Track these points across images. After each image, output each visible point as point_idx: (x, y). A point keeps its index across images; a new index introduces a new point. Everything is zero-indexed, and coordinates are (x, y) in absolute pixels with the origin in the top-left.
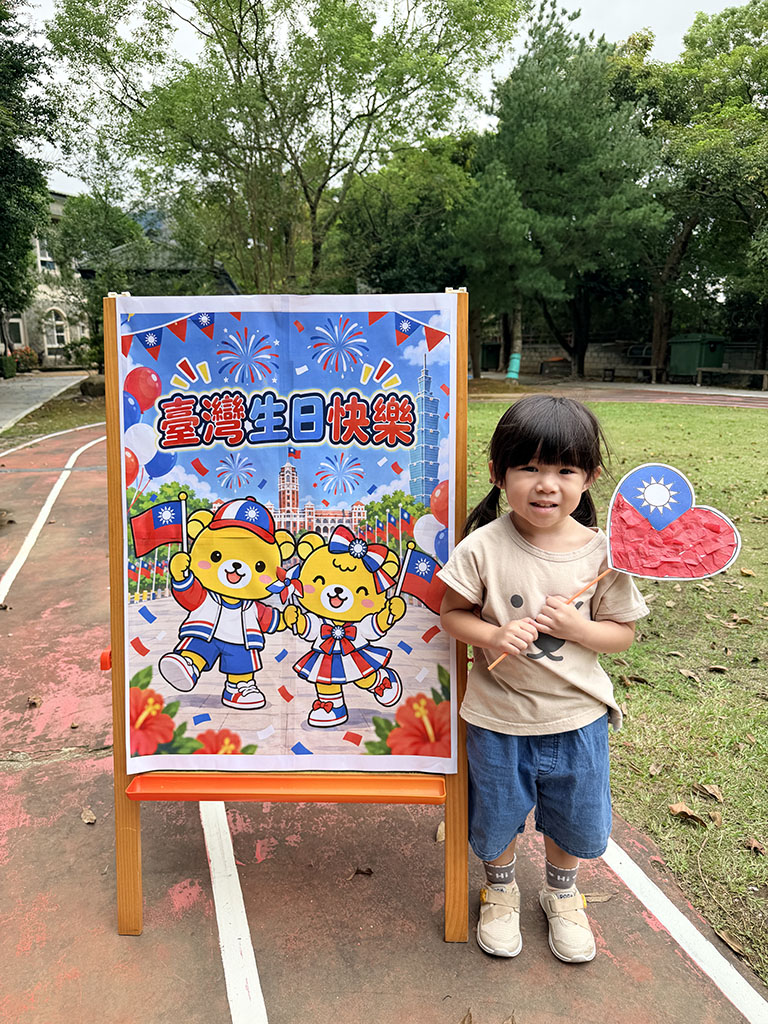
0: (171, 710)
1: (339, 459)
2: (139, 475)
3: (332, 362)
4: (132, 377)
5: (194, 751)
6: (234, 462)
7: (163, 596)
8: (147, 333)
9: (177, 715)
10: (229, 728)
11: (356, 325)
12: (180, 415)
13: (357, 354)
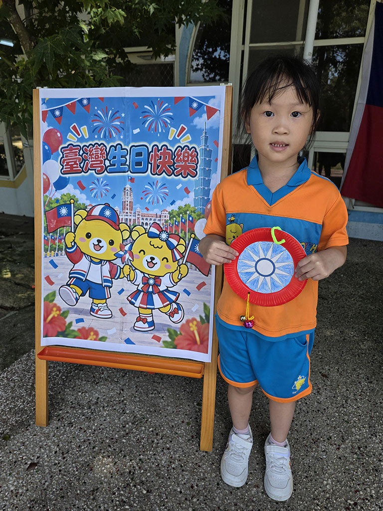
0: (65, 314)
1: (155, 183)
2: (50, 188)
3: (153, 126)
4: (48, 134)
5: (75, 337)
6: (99, 183)
7: (61, 255)
8: (55, 109)
9: (68, 318)
10: (94, 327)
11: (167, 104)
12: (71, 156)
13: (167, 122)
